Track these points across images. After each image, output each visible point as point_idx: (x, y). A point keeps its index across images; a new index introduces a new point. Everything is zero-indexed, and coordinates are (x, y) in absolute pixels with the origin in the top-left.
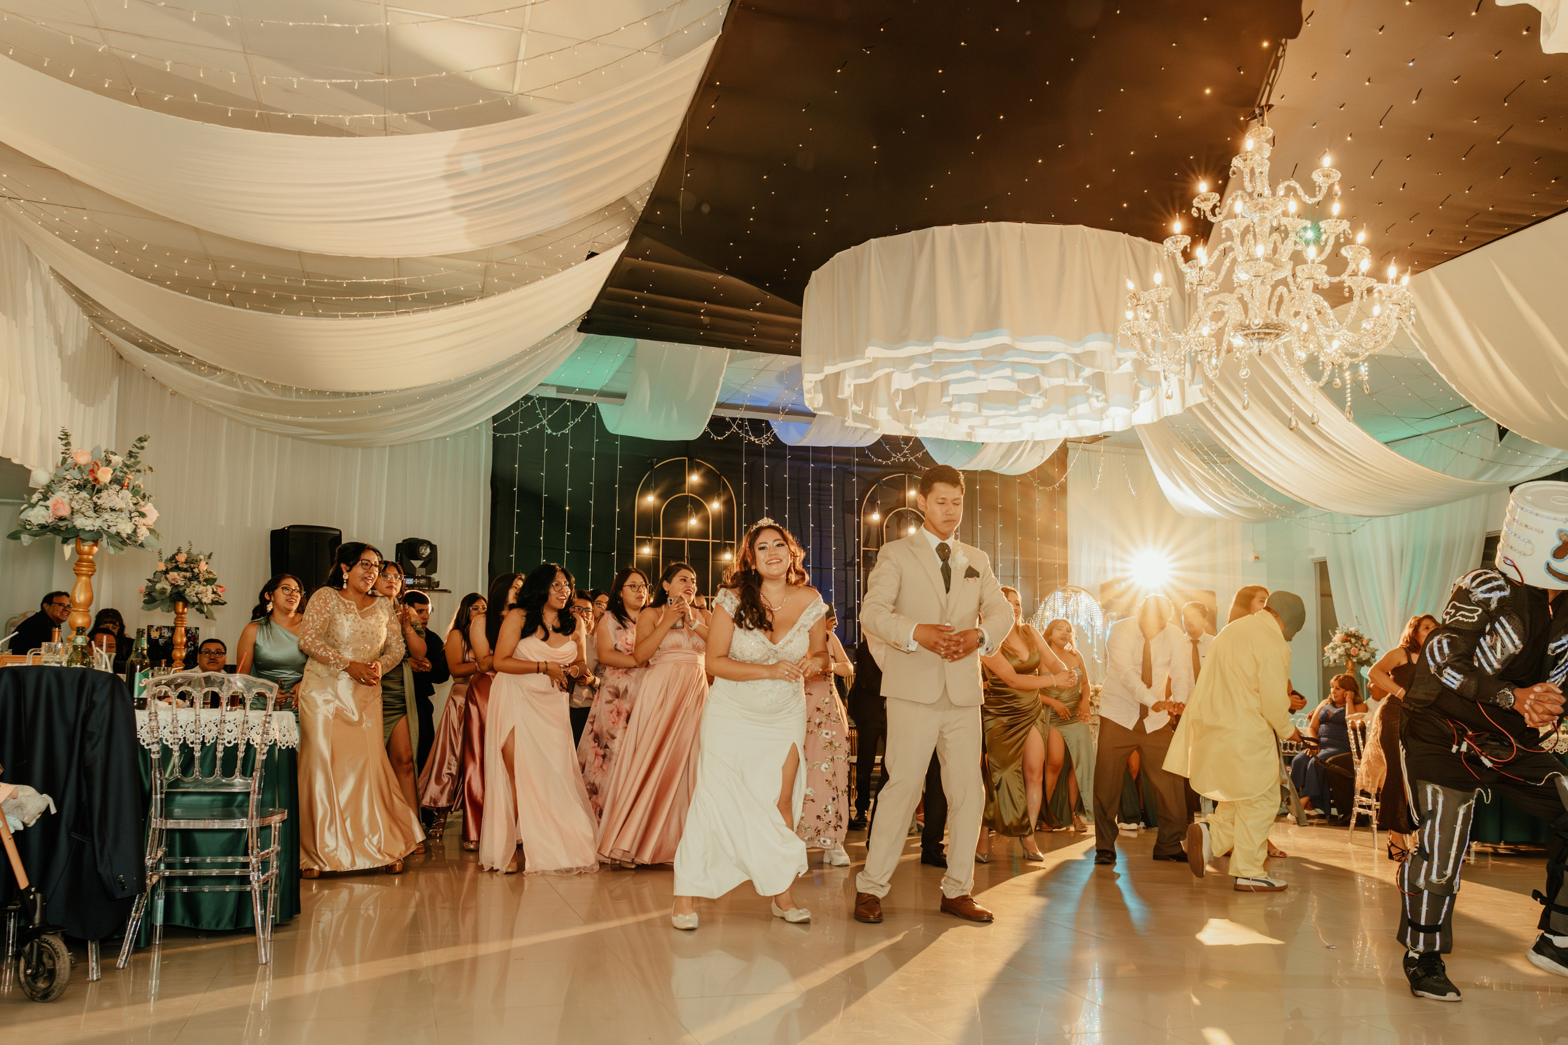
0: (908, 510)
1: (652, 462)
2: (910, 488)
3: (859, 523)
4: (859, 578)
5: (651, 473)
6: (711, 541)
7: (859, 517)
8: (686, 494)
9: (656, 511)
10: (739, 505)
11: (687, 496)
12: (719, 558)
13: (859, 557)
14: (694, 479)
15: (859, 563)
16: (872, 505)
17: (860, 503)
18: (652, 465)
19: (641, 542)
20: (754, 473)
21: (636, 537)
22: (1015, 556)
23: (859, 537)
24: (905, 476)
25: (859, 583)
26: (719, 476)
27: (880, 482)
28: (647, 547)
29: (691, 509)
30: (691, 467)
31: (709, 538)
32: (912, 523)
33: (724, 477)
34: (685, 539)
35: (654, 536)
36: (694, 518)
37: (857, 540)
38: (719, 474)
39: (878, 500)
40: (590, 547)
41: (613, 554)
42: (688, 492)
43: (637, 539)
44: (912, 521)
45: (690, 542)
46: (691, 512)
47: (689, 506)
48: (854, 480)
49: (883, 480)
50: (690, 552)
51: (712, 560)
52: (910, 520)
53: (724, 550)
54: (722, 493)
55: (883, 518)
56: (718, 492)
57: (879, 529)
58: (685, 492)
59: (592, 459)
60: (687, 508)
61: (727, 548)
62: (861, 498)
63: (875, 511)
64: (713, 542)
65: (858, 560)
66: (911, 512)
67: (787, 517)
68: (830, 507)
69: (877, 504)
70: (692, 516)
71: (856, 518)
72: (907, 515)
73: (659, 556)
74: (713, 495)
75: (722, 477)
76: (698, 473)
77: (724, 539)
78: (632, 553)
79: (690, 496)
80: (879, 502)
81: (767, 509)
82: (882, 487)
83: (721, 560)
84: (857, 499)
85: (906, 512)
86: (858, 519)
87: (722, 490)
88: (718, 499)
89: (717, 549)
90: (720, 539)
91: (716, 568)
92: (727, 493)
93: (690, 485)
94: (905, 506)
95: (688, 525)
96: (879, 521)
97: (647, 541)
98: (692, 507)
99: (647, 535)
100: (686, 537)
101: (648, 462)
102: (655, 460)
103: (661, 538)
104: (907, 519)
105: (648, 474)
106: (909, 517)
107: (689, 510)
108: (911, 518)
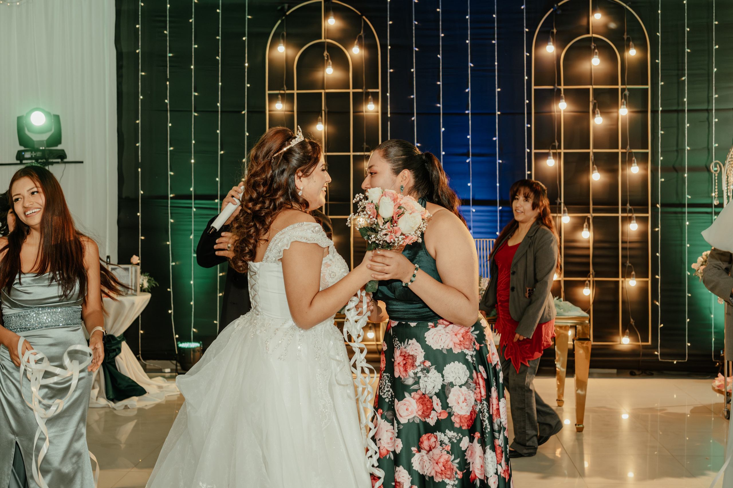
0: (592, 37)
1: (283, 8)
2: (594, 10)
3: (529, 58)
4: (529, 122)
5: (282, 22)
6: (351, 90)
7: (529, 51)
8: (323, 40)
9: (288, 63)
10: (384, 47)
11: (324, 43)
12: (361, 110)
13: (529, 98)
14: (331, 23)
15: (529, 105)
16: (545, 36)
17: (530, 35)
18: (283, 11)
19: (273, 98)
20: (401, 11)
21: (267, 92)
23: (529, 74)
25: (529, 129)
26: (361, 17)
27: (557, 5)
28: (280, 102)
29: (327, 57)
30: (327, 11)
31: (349, 88)
32: (596, 53)
33: (366, 17)
34: (323, 91)
35: (287, 90)
36: (331, 67)
37: (526, 78)
38: (360, 14)
39: (553, 29)
40: (218, 107)
41: (243, 112)
42: (325, 39)
43: (269, 94)
44: (596, 51)
45: (327, 94)
46: (327, 60)
47: (326, 53)
48: (522, 7)
49: (560, 4)
50: (327, 104)
51: (354, 112)
52: (594, 49)
53: (367, 101)
54: (363, 36)
55: (559, 51)
56: (360, 37)
57: (555, 62)
58: (321, 38)
59: (218, 11)
60: (324, 57)
61: (370, 97)
62: (532, 27)
63: (550, 42)
64: (353, 93)
65: (527, 102)
66: (596, 40)
67: (441, 58)
68: (493, 42)
69: (553, 32)
70: (329, 65)
71: (526, 54)
72: (591, 44)
73: (293, 111)
74: (355, 40)
75: (364, 17)
76: (335, 17)
77: (367, 88)
78: (264, 112)
79: (328, 43)
80: (555, 31)
81: (417, 49)
82: (559, 12)
83: (363, 112)
84: (527, 30)
85: (590, 39)
86: (528, 54)
87: (364, 32)
88: (360, 45)
89: (360, 99)
90: (362, 88)
91: (359, 120)
92: (369, 35)
93: (328, 31)
94: (589, 33)
95: (325, 75)
96: (555, 53)
97: (280, 96)
98: (328, 54)
99: (280, 90)
100: (323, 88)
101: (279, 8)
102: (286, 6)
103: (295, 92)
104: (590, 47)
105: (279, 22)
106: (593, 46)
107: (326, 58)
108: (595, 47)
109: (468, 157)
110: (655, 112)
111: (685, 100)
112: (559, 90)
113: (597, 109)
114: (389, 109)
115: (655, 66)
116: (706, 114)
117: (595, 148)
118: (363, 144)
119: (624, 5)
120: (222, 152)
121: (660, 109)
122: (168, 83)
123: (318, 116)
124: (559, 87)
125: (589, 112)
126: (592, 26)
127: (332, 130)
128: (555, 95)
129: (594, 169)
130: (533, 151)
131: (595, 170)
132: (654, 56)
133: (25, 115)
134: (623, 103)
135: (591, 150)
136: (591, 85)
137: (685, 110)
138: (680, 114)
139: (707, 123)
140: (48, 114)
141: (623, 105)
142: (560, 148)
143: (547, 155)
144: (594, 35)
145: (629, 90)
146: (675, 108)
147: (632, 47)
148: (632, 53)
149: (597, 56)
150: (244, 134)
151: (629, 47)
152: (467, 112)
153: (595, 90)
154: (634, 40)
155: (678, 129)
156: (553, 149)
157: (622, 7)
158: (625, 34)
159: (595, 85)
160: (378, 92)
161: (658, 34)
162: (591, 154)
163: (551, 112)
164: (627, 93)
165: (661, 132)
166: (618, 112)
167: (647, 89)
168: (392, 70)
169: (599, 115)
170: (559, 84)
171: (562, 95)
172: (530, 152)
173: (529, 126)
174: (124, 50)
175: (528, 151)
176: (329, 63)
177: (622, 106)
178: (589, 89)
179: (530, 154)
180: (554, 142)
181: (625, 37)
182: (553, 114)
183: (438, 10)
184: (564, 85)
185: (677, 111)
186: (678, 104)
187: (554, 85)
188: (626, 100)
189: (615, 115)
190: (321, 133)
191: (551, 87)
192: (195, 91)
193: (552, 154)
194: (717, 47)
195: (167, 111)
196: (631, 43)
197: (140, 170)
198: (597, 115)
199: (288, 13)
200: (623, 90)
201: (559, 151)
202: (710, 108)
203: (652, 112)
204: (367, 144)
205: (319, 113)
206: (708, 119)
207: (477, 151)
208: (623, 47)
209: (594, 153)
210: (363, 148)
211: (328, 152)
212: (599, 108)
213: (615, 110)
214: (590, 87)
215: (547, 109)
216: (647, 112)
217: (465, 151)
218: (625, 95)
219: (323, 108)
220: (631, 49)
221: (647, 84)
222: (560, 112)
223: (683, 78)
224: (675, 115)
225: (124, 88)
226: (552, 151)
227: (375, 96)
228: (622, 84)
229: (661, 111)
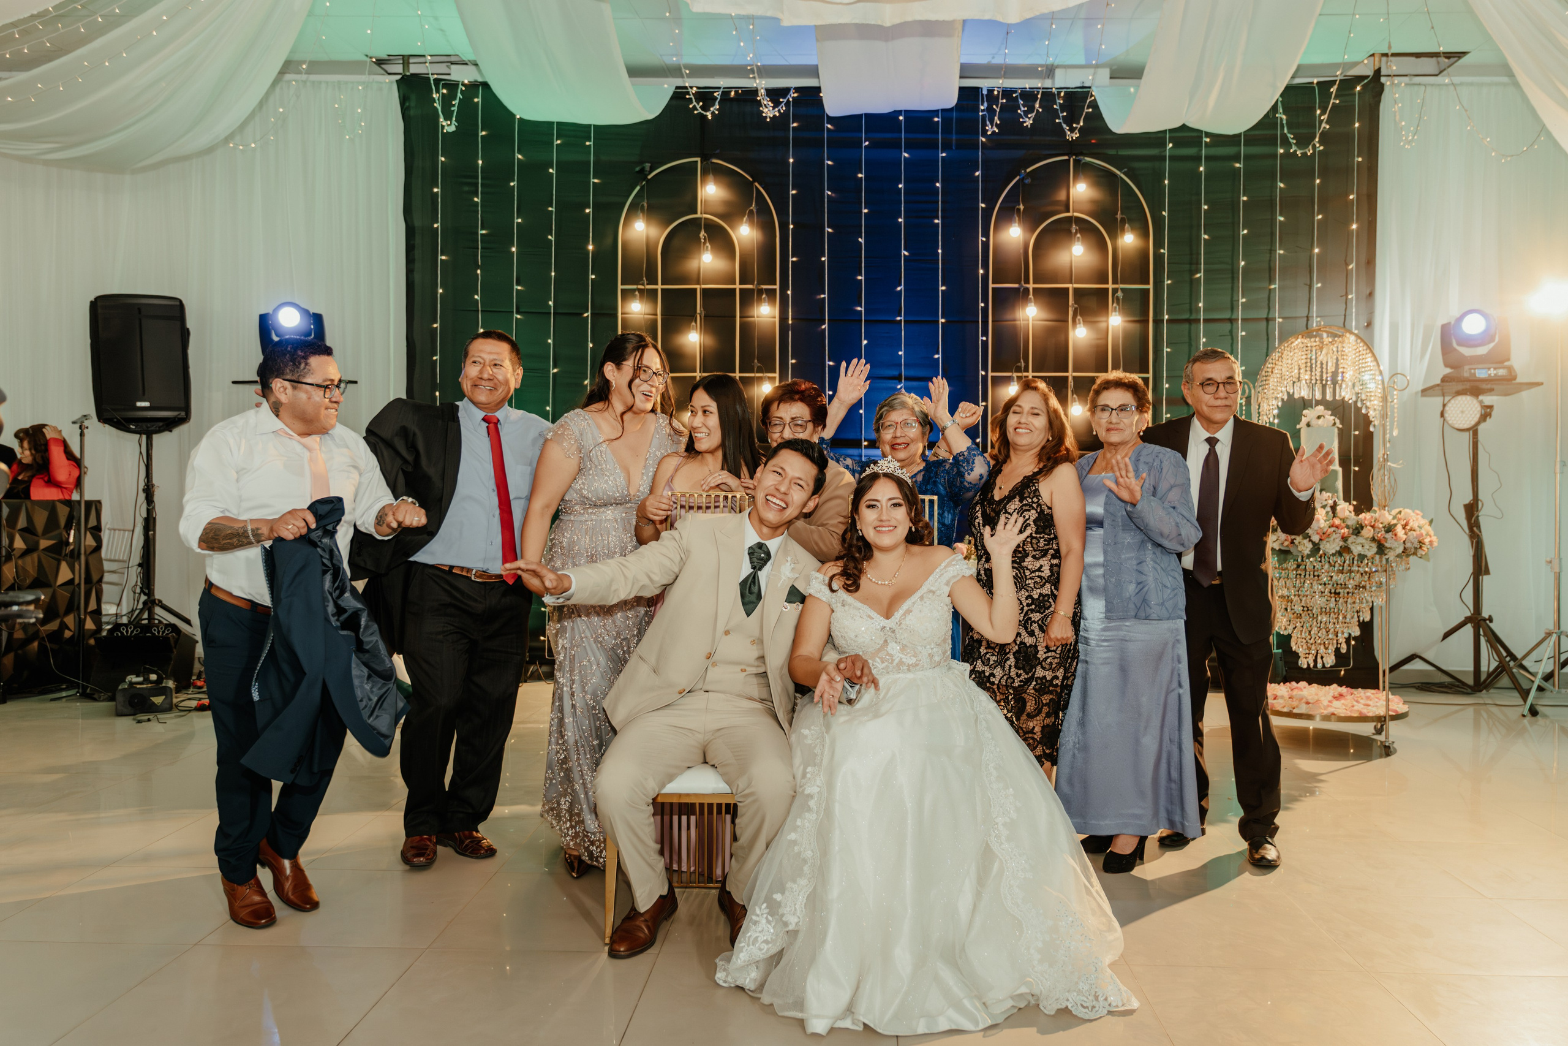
0: (1071, 217)
1: (642, 170)
2: (1077, 179)
3: (986, 245)
4: (985, 333)
5: (642, 188)
6: (738, 286)
7: (986, 234)
8: (698, 215)
9: (651, 245)
10: (784, 226)
11: (701, 218)
12: (751, 314)
13: (985, 300)
14: (711, 192)
15: (985, 310)
16: (1008, 213)
17: (988, 213)
18: (643, 174)
19: (628, 295)
20: (808, 176)
21: (620, 287)
22: (1270, 283)
23: (986, 266)
24: (1068, 160)
25: (985, 343)
26: (752, 183)
27: (1025, 171)
28: (638, 301)
29: (705, 239)
30: (705, 172)
31: (735, 283)
32: (1078, 238)
33: (759, 184)
34: (698, 287)
35: (647, 284)
36: (709, 252)
37: (981, 272)
38: (751, 179)
39: (1019, 205)
40: (550, 306)
41: (586, 315)
42: (701, 213)
43: (622, 290)
44: (1079, 235)
45: (704, 291)
46: (705, 243)
47: (702, 234)
48: (977, 174)
49: (1028, 170)
50: (704, 305)
51: (740, 317)
52: (1076, 233)
53: (760, 300)
54: (755, 210)
55: (1028, 235)
56: (751, 212)
57: (1022, 251)
58: (696, 213)
59: (551, 171)
60: (700, 239)
61: (764, 296)
62: (991, 202)
63: (1015, 222)
64: (741, 290)
65: (983, 305)
66: (1078, 220)
67: (863, 242)
68: (936, 221)
69: (1019, 210)
70: (707, 249)
71: (982, 239)
72: (1071, 226)
73: (656, 315)
74: (744, 216)
75: (757, 184)
76: (716, 182)
77: (759, 283)
78: (615, 316)
79: (705, 219)
80: (1022, 207)
81: (830, 230)
82: (1028, 181)
83: (754, 317)
84: (983, 205)
85: (1069, 220)
86: (984, 239)
87: (757, 204)
88: (751, 222)
89: (748, 298)
90: (753, 284)
91: (747, 328)
92: (763, 209)
93: (705, 202)
94: (1068, 211)
95: (702, 266)
96: (1021, 238)
97: (637, 293)
98: (706, 235)
99: (637, 284)
100: (698, 283)
101: (637, 169)
102: (647, 166)
103: (659, 287)
104: (1070, 232)
105: (638, 188)
106: (1074, 228)
107: (703, 241)
108: (1076, 230)
109: (900, 381)
110: (1158, 322)
111: (1201, 305)
112: (1027, 290)
113: (1079, 317)
114: (790, 314)
115: (1158, 258)
116: (1228, 326)
117: (1075, 371)
118: (753, 362)
119: (1118, 172)
120: (555, 370)
121: (1166, 317)
122: (479, 272)
123: (691, 322)
124: (1027, 286)
125: (1067, 321)
126: (1073, 202)
127: (710, 341)
128: (1021, 296)
129: (1073, 401)
130: (990, 374)
131: (1075, 401)
132: (1158, 244)
133: (271, 312)
134: (1116, 308)
135: (1071, 374)
136: (1071, 283)
137: (1200, 320)
138: (1194, 326)
139: (1230, 337)
140: (305, 312)
141: (1115, 311)
142: (1027, 370)
143: (1009, 379)
144: (1076, 214)
145: (1123, 290)
146: (1186, 316)
147: (1128, 231)
148: (1129, 240)
149: (1080, 243)
150: (587, 345)
151: (1123, 230)
152: (898, 318)
153: (1076, 290)
154: (1130, 221)
155: (1190, 345)
156: (1016, 372)
157: (1115, 175)
158: (1119, 212)
159: (1075, 283)
160: (775, 289)
161: (1164, 213)
162: (1070, 379)
163: (1015, 320)
164: (1120, 294)
165: (1166, 350)
166: (1107, 321)
167: (1149, 289)
168: (794, 259)
169: (1082, 325)
170: (1027, 281)
171: (1031, 296)
172: (986, 375)
173: (984, 338)
174: (417, 223)
175: (983, 373)
176: (707, 247)
177: (1114, 313)
178: (1068, 289)
179: (985, 378)
180: (1020, 362)
181: (1119, 216)
182: (1018, 322)
183: (860, 175)
184: (1034, 283)
185: (1189, 321)
186: (1191, 312)
187: (1019, 282)
188: (1118, 303)
189: (1103, 325)
190: (696, 348)
191: (1016, 286)
192: (518, 284)
193: (1015, 378)
194: (1245, 232)
195: (478, 311)
196: (1127, 225)
197: (437, 394)
198: (1078, 326)
199: (649, 177)
200: (1115, 291)
201: (1025, 374)
202: (1234, 317)
203: (1154, 321)
204: (759, 362)
205: (692, 316)
206: (1231, 332)
207: (912, 373)
208: (1115, 229)
209: (1074, 378)
210: (753, 367)
211: (704, 372)
212: (1081, 316)
213: (1103, 319)
214: (1070, 286)
215: (1008, 316)
216: (1148, 321)
217: (895, 373)
218: (1117, 298)
219: (698, 311)
220: (1126, 234)
221: (1148, 283)
222: (1028, 320)
223: (1198, 275)
224: (1186, 326)
225: (417, 277)
226: (1015, 375)
227: (771, 293)
228: (1113, 283)
229: (1167, 320)
